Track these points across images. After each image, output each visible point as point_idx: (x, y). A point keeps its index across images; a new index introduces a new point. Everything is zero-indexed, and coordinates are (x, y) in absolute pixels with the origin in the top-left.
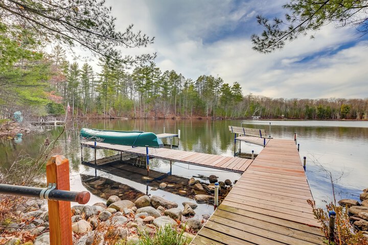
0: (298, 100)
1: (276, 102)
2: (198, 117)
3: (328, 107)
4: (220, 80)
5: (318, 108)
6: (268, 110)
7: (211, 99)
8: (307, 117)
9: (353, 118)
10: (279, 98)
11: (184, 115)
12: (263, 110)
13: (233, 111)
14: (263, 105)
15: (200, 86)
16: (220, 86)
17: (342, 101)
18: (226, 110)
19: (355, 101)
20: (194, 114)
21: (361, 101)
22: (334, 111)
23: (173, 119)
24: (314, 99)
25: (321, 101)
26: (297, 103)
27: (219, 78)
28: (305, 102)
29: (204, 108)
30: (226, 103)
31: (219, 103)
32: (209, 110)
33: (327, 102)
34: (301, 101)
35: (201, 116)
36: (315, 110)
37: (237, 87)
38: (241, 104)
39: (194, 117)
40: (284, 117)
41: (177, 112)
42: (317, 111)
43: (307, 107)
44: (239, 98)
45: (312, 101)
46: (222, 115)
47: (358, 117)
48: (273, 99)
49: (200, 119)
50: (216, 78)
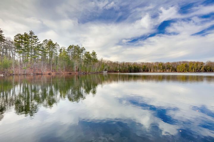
0: (125, 62)
1: (114, 63)
2: (69, 73)
3: (138, 66)
4: (83, 49)
5: (134, 67)
6: (111, 68)
7: (78, 60)
8: (129, 71)
9: (147, 71)
10: (116, 61)
11: (58, 71)
12: (109, 68)
13: (92, 68)
14: (108, 65)
15: (70, 52)
16: (84, 52)
17: (143, 63)
18: (88, 68)
19: (147, 63)
20: (66, 70)
21: (150, 64)
22: (140, 68)
23: (49, 74)
24: (132, 62)
25: (135, 64)
26: (125, 64)
27: (83, 48)
28: (128, 64)
29: (73, 66)
30: (87, 63)
31: (83, 63)
32: (77, 67)
33: (137, 64)
34: (126, 63)
35: (71, 72)
36: (132, 68)
37: (94, 54)
38: (97, 64)
39: (66, 73)
40: (119, 71)
41: (53, 69)
42: (133, 68)
43: (129, 66)
44: (95, 60)
45: (131, 63)
46: (85, 71)
47: (149, 71)
48: (113, 62)
49: (70, 74)
50: (81, 47)
